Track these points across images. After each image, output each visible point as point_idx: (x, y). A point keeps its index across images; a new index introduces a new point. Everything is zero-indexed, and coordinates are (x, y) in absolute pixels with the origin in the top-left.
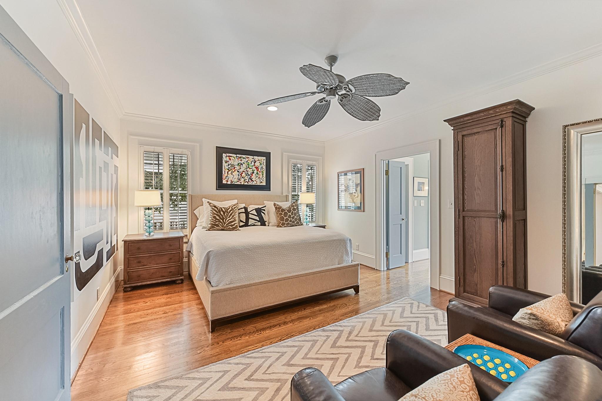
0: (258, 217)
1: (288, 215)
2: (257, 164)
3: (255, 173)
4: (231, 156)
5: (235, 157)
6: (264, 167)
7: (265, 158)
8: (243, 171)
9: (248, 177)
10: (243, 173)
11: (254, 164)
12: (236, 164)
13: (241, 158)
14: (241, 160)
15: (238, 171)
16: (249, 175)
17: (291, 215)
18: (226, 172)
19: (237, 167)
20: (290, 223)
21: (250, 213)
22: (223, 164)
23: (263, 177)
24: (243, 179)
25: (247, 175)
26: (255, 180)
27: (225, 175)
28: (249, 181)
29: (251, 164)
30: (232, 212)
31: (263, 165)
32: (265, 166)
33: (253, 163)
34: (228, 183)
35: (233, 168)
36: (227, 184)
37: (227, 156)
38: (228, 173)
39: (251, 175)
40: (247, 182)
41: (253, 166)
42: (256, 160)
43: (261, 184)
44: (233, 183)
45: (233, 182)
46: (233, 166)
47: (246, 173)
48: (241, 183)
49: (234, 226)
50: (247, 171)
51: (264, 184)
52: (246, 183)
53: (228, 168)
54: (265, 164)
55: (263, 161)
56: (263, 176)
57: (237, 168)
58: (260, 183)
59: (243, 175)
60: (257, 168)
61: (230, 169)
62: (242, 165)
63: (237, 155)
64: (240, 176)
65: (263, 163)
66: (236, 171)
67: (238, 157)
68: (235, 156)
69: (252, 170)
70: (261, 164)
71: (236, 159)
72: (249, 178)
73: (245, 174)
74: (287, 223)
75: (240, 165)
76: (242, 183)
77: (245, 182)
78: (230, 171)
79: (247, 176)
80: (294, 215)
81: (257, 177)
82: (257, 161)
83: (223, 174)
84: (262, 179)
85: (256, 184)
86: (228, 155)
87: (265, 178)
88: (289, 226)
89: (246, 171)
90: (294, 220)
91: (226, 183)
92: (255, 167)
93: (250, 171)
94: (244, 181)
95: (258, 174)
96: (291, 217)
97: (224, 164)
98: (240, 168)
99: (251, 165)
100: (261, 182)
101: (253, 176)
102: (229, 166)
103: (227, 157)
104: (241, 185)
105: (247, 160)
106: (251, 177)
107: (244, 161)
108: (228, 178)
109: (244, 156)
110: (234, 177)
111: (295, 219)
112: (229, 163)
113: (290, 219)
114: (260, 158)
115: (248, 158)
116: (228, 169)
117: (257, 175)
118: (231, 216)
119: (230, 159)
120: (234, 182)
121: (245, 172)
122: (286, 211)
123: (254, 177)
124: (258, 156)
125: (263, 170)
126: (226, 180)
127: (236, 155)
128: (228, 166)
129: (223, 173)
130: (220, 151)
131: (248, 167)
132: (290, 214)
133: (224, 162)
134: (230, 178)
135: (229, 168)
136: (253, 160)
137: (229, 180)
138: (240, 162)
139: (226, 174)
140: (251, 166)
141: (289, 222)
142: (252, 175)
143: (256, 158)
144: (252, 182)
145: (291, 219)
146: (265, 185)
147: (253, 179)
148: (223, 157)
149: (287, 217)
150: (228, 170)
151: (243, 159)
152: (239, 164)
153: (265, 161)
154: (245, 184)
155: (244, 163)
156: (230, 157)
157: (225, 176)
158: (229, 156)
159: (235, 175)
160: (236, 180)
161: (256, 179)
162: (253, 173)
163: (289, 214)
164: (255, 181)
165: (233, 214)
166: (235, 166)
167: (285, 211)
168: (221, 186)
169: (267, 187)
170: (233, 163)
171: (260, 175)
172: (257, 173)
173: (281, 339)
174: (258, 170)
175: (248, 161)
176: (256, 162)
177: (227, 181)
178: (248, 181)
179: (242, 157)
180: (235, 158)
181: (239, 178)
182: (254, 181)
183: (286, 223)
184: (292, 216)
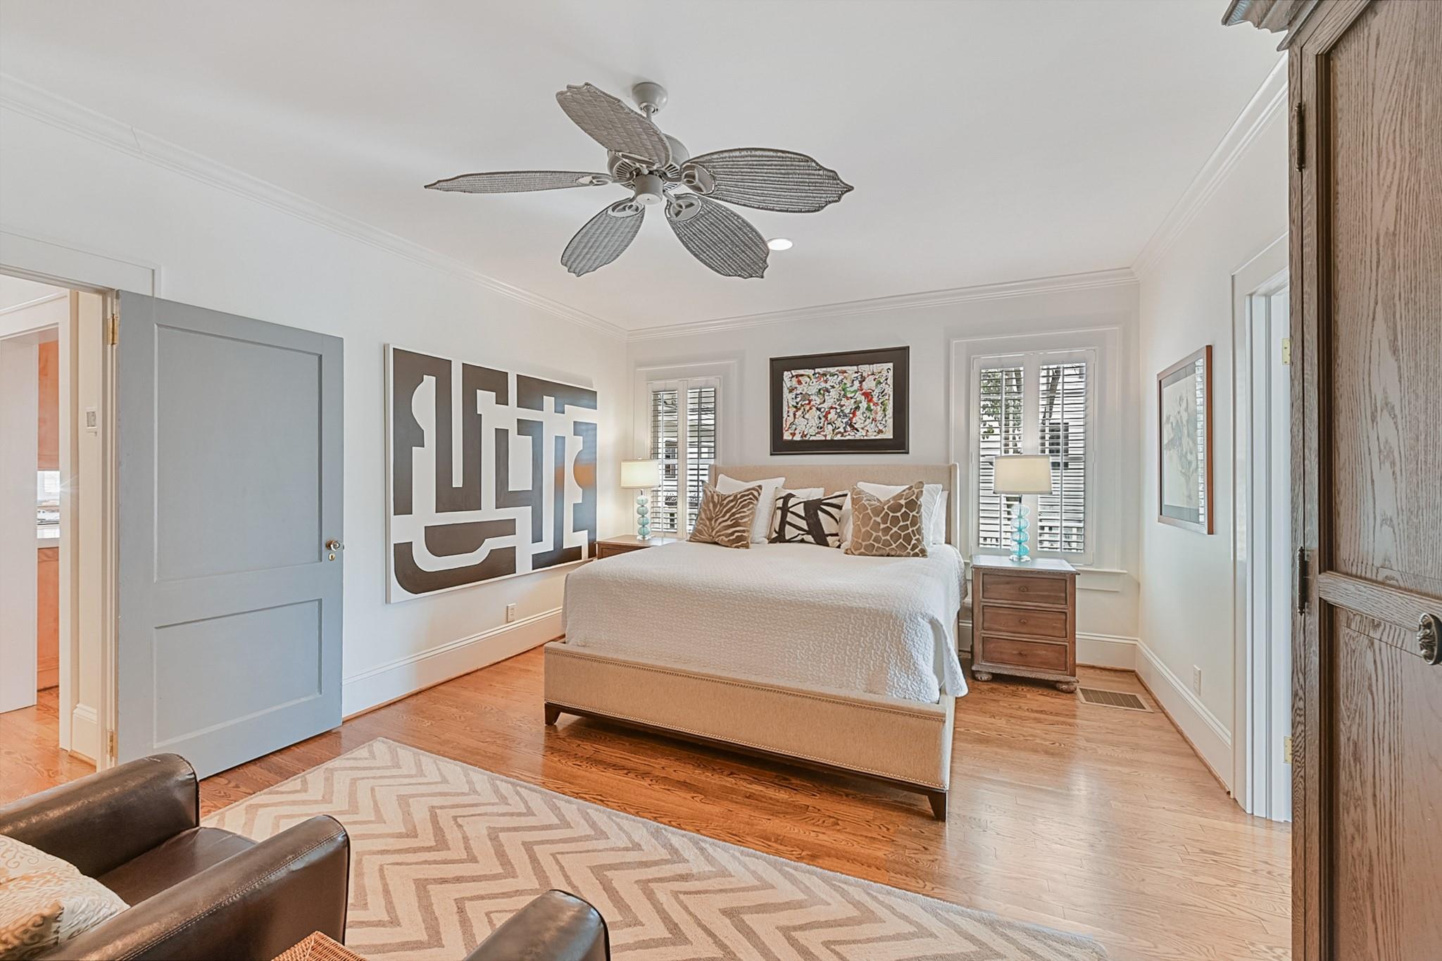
0: (805, 522)
1: (872, 521)
2: (869, 384)
3: (861, 408)
4: (802, 375)
5: (811, 375)
6: (890, 391)
7: (891, 365)
8: (832, 408)
9: (844, 421)
10: (831, 411)
11: (861, 386)
12: (815, 391)
13: (825, 375)
14: (826, 382)
15: (817, 409)
16: (845, 416)
17: (879, 524)
18: (791, 415)
19: (817, 398)
20: (876, 545)
21: (791, 510)
22: (784, 396)
23: (887, 418)
24: (830, 426)
25: (840, 416)
26: (862, 426)
27: (787, 418)
28: (845, 431)
29: (852, 386)
30: (732, 504)
31: (886, 383)
32: (892, 386)
33: (857, 384)
34: (795, 439)
35: (807, 402)
36: (792, 442)
37: (793, 376)
38: (795, 415)
39: (851, 415)
40: (840, 432)
41: (856, 391)
42: (865, 374)
43: (879, 437)
44: (807, 438)
45: (805, 436)
46: (807, 397)
47: (838, 411)
48: (825, 436)
49: (731, 538)
50: (842, 406)
51: (889, 435)
52: (839, 435)
53: (795, 404)
54: (890, 381)
55: (884, 373)
56: (885, 415)
57: (816, 400)
58: (875, 434)
59: (829, 416)
60: (868, 395)
61: (799, 405)
62: (829, 392)
63: (817, 370)
64: (823, 419)
65: (886, 379)
66: (814, 408)
67: (819, 373)
68: (810, 372)
69: (853, 401)
70: (880, 383)
71: (814, 380)
72: (846, 423)
73: (836, 413)
74: (866, 545)
75: (822, 392)
76: (829, 438)
77: (837, 434)
78: (800, 409)
79: (840, 420)
80: (888, 524)
81: (869, 418)
82: (868, 375)
83: (784, 419)
84: (883, 422)
85: (865, 438)
86: (794, 372)
87: (892, 420)
88: (874, 552)
89: (839, 405)
90: (888, 537)
91: (790, 438)
92: (863, 394)
93: (848, 406)
94: (833, 430)
95: (871, 410)
96: (879, 530)
97: (787, 396)
98: (824, 401)
99: (852, 389)
100: (880, 432)
101: (857, 418)
102: (798, 400)
103: (794, 379)
104: (826, 440)
105: (840, 378)
106: (851, 419)
107: (832, 381)
108: (794, 426)
109: (833, 370)
110: (810, 424)
111: (891, 537)
112: (798, 392)
113: (875, 534)
114: (876, 367)
115: (845, 372)
116: (796, 407)
117: (868, 415)
118: (728, 515)
119: (800, 383)
120: (808, 436)
121: (836, 408)
122: (869, 511)
123: (858, 420)
124: (869, 364)
125: (887, 397)
126: (790, 431)
127: (814, 369)
128: (796, 398)
129: (785, 415)
130: (779, 367)
131: (845, 396)
132: (879, 519)
133: (785, 391)
134: (802, 426)
135: (797, 403)
136: (856, 375)
137: (797, 432)
138: (823, 385)
139: (791, 419)
140: (853, 392)
141: (871, 542)
142: (854, 414)
143: (866, 369)
144: (853, 434)
145: (880, 534)
146: (892, 437)
147: (856, 426)
148: (785, 379)
149: (868, 528)
150: (795, 409)
151: (830, 378)
152: (820, 390)
153: (891, 373)
154: (835, 439)
155: (833, 387)
156: (800, 378)
157: (788, 424)
158: (797, 376)
159: (810, 418)
160: (813, 431)
161: (866, 423)
162: (858, 408)
163: (875, 521)
164: (863, 429)
165: (734, 510)
166: (812, 397)
167: (867, 509)
168: (780, 446)
169: (898, 444)
170: (806, 390)
171: (877, 413)
172: (869, 409)
173: (577, 794)
174: (870, 401)
175: (845, 381)
176: (866, 380)
177: (793, 434)
178: (842, 431)
179: (829, 372)
180: (812, 377)
181: (821, 425)
182: (860, 430)
183: (864, 543)
184: (882, 526)
